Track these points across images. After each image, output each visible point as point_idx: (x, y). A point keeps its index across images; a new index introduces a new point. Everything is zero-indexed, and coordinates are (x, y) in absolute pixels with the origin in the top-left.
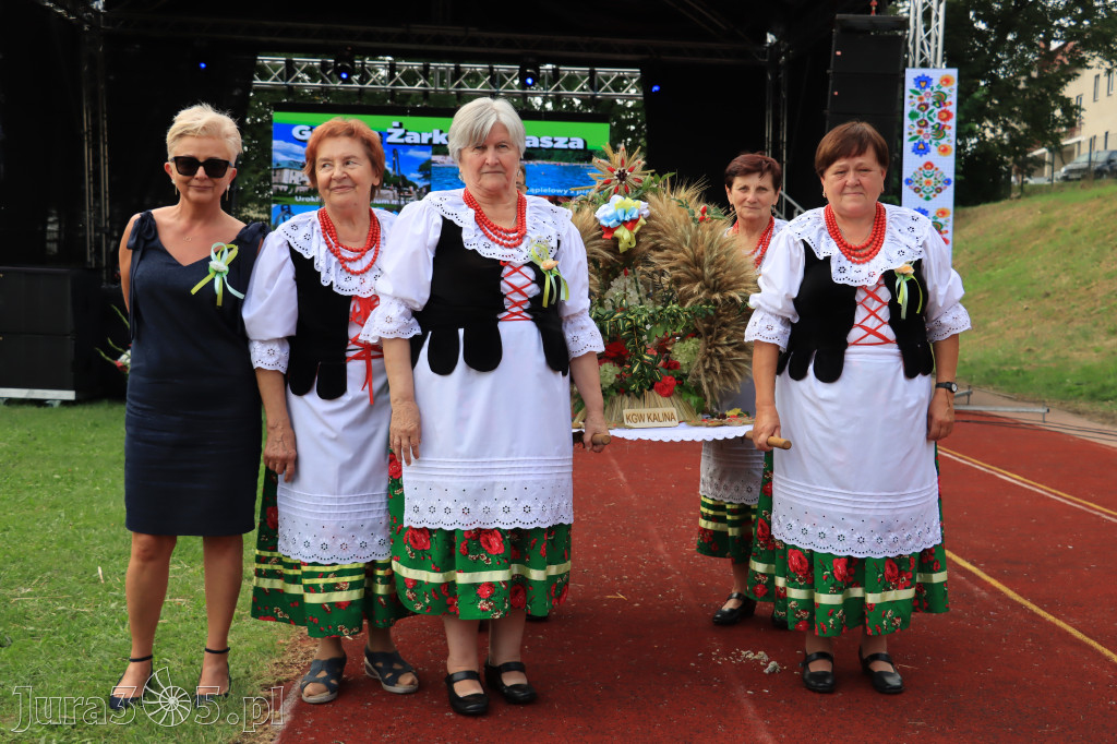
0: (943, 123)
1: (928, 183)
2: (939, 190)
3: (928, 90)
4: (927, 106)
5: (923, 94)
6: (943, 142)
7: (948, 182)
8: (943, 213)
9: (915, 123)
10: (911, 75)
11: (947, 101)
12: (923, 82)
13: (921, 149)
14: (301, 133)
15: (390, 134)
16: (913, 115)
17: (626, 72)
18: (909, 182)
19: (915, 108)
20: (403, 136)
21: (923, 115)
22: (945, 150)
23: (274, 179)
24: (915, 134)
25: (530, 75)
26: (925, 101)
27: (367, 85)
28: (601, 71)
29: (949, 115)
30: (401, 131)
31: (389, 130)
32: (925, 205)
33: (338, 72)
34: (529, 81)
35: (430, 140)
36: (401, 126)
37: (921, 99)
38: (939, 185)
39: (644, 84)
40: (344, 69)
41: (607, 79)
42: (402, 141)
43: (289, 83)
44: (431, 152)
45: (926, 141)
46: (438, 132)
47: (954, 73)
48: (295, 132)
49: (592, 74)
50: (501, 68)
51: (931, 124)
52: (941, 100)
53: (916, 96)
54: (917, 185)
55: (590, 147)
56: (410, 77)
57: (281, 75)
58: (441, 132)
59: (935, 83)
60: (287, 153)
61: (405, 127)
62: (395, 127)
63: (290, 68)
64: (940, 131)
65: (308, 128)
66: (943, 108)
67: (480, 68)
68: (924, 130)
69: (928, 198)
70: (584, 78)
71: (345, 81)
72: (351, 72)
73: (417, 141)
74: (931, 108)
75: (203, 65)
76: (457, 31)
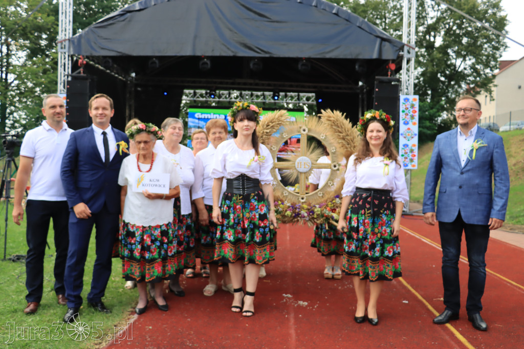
0: (413, 114)
1: (409, 135)
2: (412, 138)
3: (408, 103)
4: (408, 108)
5: (406, 104)
6: (414, 121)
7: (416, 135)
8: (414, 145)
9: (404, 114)
10: (402, 97)
11: (415, 106)
12: (406, 100)
13: (406, 123)
14: (198, 116)
16: (403, 111)
17: (310, 95)
18: (402, 134)
19: (404, 109)
21: (407, 111)
22: (414, 124)
23: (189, 131)
24: (404, 118)
25: (277, 96)
26: (407, 106)
27: (221, 100)
28: (301, 94)
29: (416, 112)
32: (407, 142)
33: (211, 95)
34: (276, 98)
37: (406, 106)
38: (413, 136)
39: (317, 99)
40: (213, 94)
41: (304, 97)
43: (195, 99)
45: (408, 120)
47: (417, 97)
48: (196, 116)
49: (299, 95)
50: (267, 93)
51: (409, 114)
52: (413, 106)
53: (404, 105)
54: (404, 136)
57: (192, 96)
59: (411, 100)
60: (193, 122)
63: (195, 94)
64: (412, 117)
65: (200, 114)
66: (413, 109)
67: (259, 93)
68: (407, 117)
69: (409, 140)
70: (295, 96)
71: (214, 98)
72: (215, 96)
74: (409, 109)
75: (166, 94)
76: (251, 81)
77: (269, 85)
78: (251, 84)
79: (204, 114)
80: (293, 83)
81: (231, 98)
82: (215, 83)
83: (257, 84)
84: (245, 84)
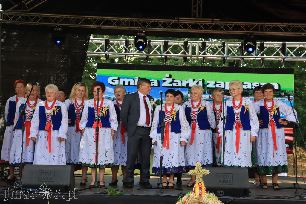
14: (112, 81)
15: (164, 81)
20: (172, 83)
27: (151, 54)
28: (289, 44)
30: (171, 80)
31: (164, 79)
35: (188, 85)
36: (170, 76)
42: (171, 85)
43: (107, 52)
44: (188, 92)
46: (192, 80)
48: (109, 81)
49: (284, 45)
50: (229, 43)
55: (282, 88)
56: (175, 49)
57: (102, 48)
58: (194, 80)
61: (173, 77)
62: (167, 77)
63: (107, 44)
65: (117, 78)
70: (278, 48)
73: (180, 85)
75: (59, 42)
76: (207, 21)
77: (237, 28)
78: (206, 27)
79: (124, 78)
80: (279, 24)
81: (168, 53)
82: (145, 24)
83: (216, 27)
84: (196, 26)
